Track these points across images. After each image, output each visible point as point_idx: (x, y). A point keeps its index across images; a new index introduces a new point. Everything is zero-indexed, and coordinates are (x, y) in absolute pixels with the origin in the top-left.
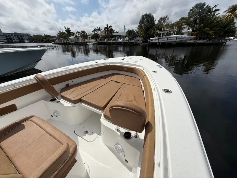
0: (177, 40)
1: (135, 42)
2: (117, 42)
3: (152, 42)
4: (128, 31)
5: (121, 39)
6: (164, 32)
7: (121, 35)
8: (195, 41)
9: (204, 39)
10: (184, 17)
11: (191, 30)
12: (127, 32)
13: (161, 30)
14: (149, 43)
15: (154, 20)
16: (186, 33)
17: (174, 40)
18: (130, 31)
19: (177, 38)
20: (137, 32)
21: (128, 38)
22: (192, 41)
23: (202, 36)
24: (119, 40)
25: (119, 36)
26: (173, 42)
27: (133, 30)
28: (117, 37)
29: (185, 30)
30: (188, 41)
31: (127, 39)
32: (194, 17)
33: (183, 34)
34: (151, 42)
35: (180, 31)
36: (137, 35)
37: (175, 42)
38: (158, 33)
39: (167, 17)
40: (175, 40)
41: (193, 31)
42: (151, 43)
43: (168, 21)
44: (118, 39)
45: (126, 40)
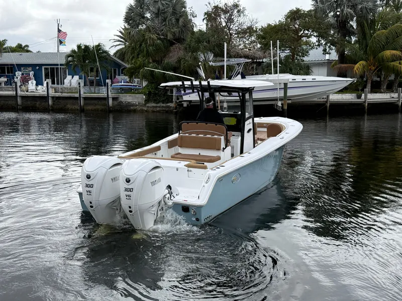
0: (290, 93)
1: (114, 99)
2: (23, 97)
3: (190, 101)
4: (79, 47)
5: (39, 83)
6: (234, 61)
7: (41, 65)
8: (359, 97)
9: (390, 88)
10: (298, 10)
11: (334, 56)
12: (73, 51)
13: (219, 55)
14: (180, 104)
15: (185, 13)
16: (320, 64)
17: (280, 94)
18: (87, 47)
19: (286, 84)
20: (121, 54)
21: (76, 78)
22: (349, 97)
23: (379, 77)
24: (32, 85)
25: (33, 66)
26: (276, 100)
27: (98, 47)
28: (18, 74)
29: (315, 55)
30: (335, 98)
31: (72, 81)
32: (335, 10)
33: (306, 70)
34: (186, 98)
35: (293, 56)
36: (119, 66)
37: (281, 100)
38: (211, 63)
39: (236, 6)
40: (283, 91)
41: (342, 58)
42: (185, 105)
43: (241, 19)
44: (25, 80)
45: (71, 90)
